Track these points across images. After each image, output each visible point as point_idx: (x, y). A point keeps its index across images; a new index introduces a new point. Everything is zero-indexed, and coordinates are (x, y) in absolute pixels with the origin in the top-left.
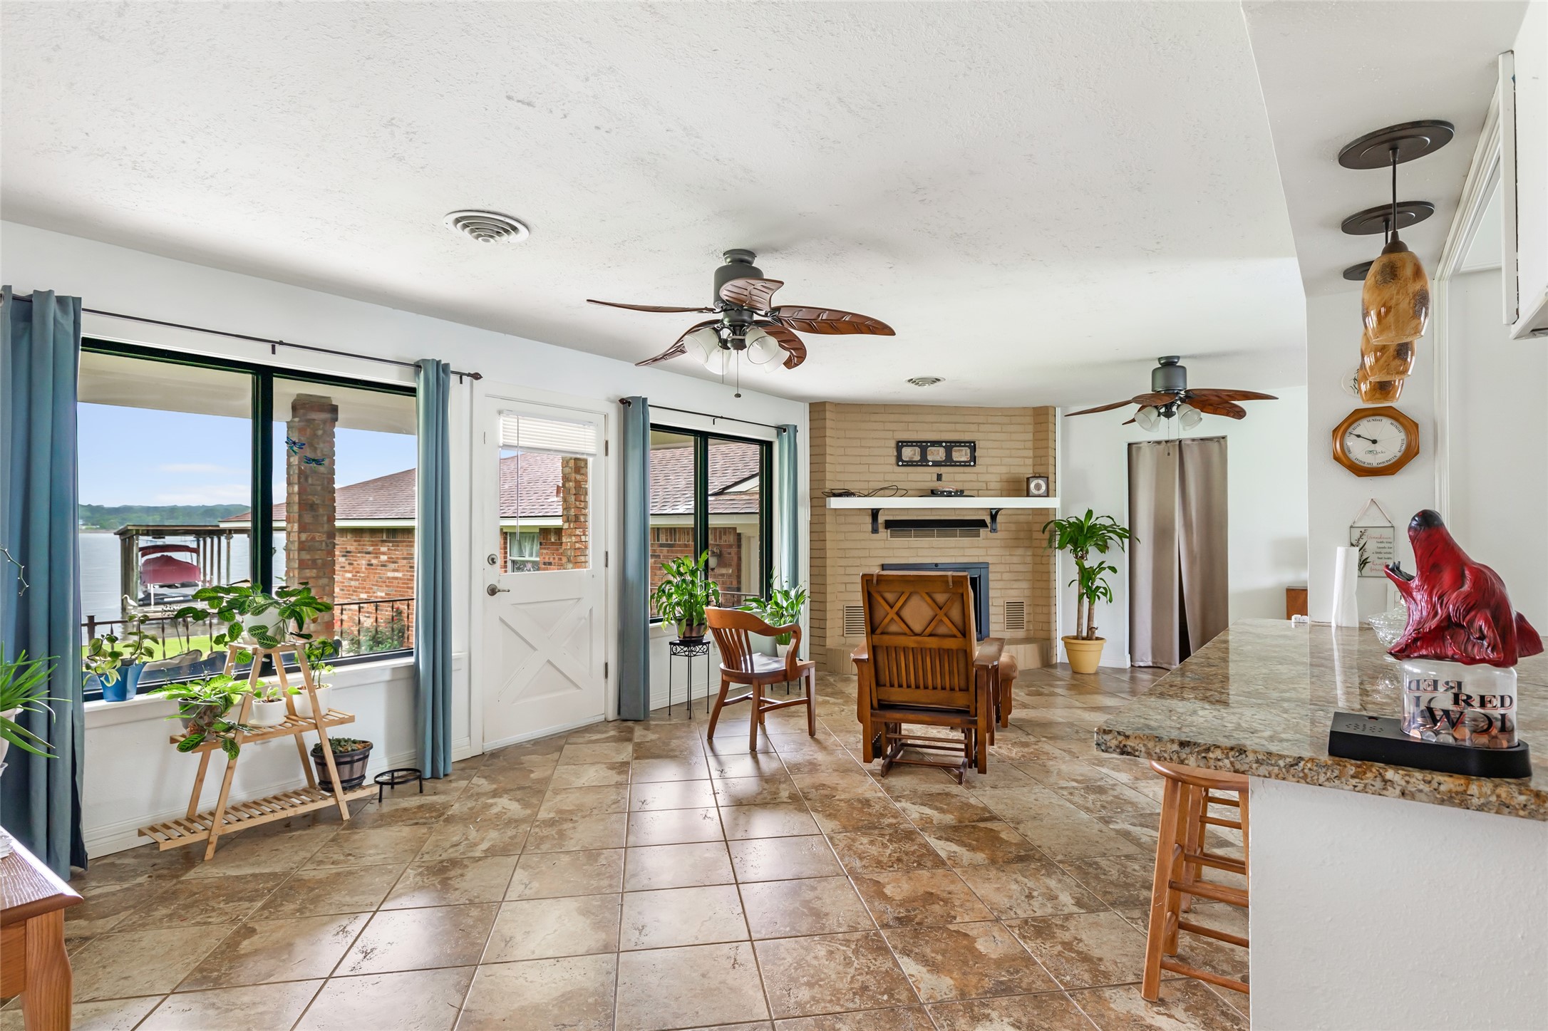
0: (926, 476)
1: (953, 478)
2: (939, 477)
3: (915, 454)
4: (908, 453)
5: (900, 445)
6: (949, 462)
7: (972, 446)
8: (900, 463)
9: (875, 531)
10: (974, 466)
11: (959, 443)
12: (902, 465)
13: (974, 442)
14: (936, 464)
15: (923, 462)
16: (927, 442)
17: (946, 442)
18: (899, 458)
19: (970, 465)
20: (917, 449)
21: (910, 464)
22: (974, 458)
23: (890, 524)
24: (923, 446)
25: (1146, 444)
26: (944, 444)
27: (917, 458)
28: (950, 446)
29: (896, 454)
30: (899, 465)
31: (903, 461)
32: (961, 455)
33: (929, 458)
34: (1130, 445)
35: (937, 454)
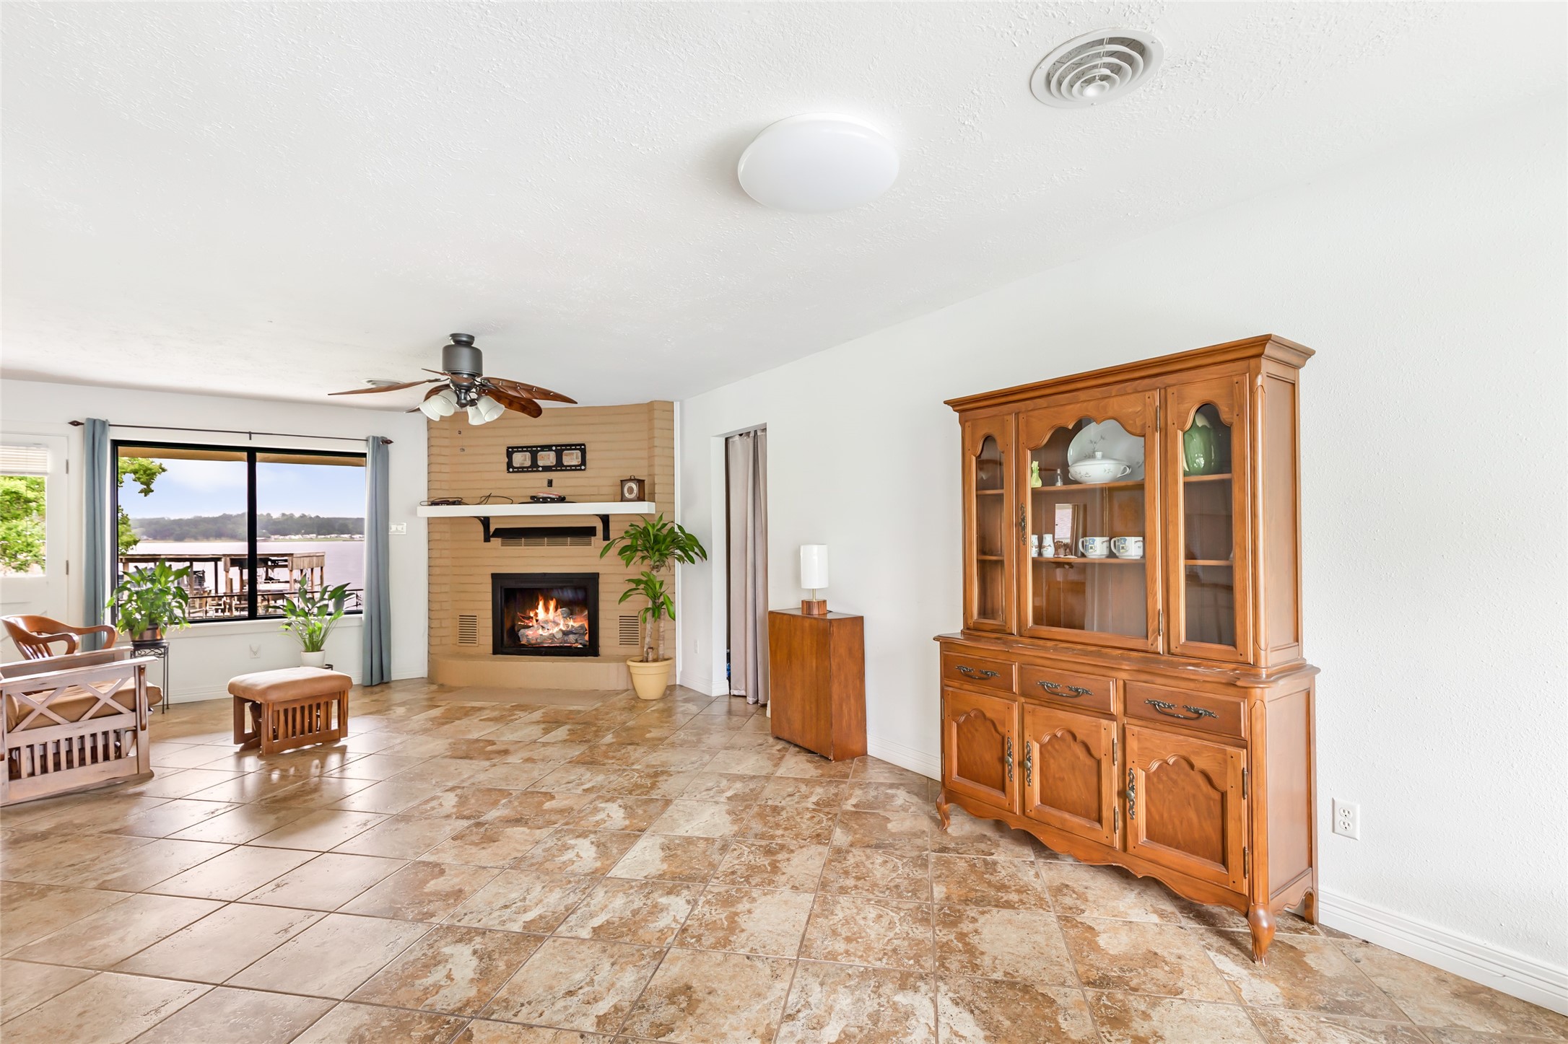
0: (536, 482)
1: (563, 481)
2: (550, 483)
3: (525, 460)
4: (520, 459)
5: (510, 452)
6: (559, 466)
7: (582, 448)
8: (511, 470)
9: (487, 539)
10: (584, 470)
11: (570, 447)
12: (513, 472)
13: (584, 445)
14: (547, 469)
15: (534, 467)
16: (537, 447)
17: (556, 446)
18: (510, 465)
19: (581, 470)
20: (528, 454)
21: (521, 470)
22: (584, 462)
23: (501, 533)
24: (534, 451)
25: (737, 438)
26: (554, 448)
27: (528, 463)
28: (560, 450)
29: (507, 460)
30: (509, 472)
31: (514, 468)
32: (571, 458)
33: (540, 463)
34: (727, 440)
35: (548, 458)
